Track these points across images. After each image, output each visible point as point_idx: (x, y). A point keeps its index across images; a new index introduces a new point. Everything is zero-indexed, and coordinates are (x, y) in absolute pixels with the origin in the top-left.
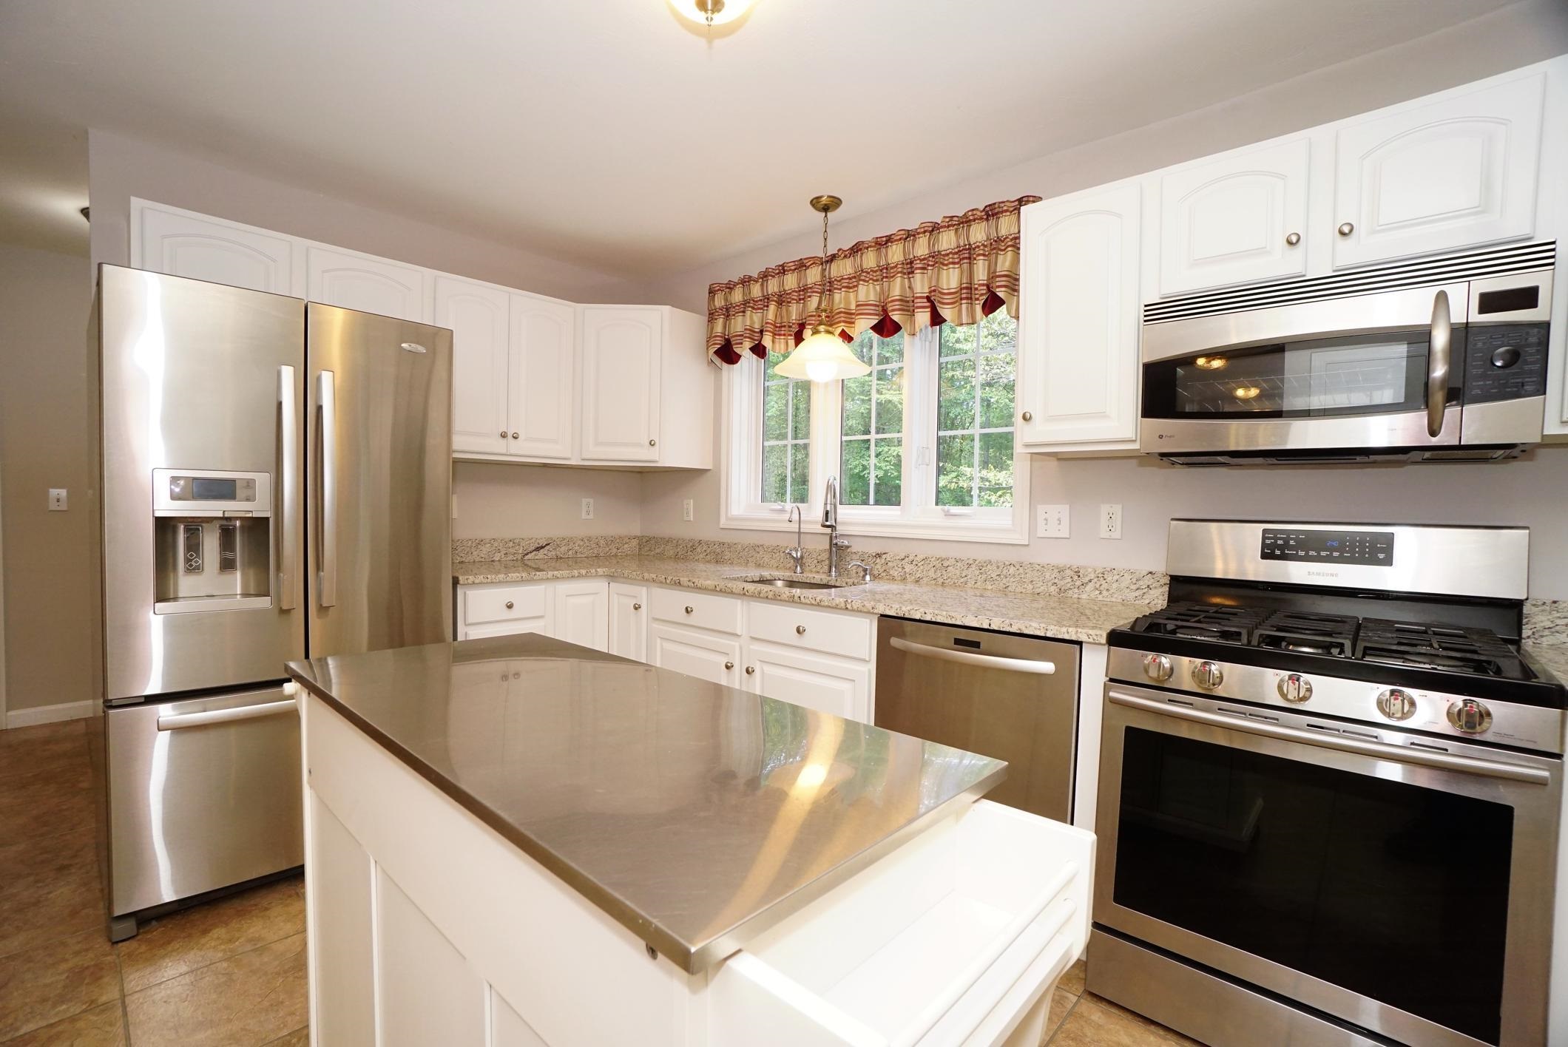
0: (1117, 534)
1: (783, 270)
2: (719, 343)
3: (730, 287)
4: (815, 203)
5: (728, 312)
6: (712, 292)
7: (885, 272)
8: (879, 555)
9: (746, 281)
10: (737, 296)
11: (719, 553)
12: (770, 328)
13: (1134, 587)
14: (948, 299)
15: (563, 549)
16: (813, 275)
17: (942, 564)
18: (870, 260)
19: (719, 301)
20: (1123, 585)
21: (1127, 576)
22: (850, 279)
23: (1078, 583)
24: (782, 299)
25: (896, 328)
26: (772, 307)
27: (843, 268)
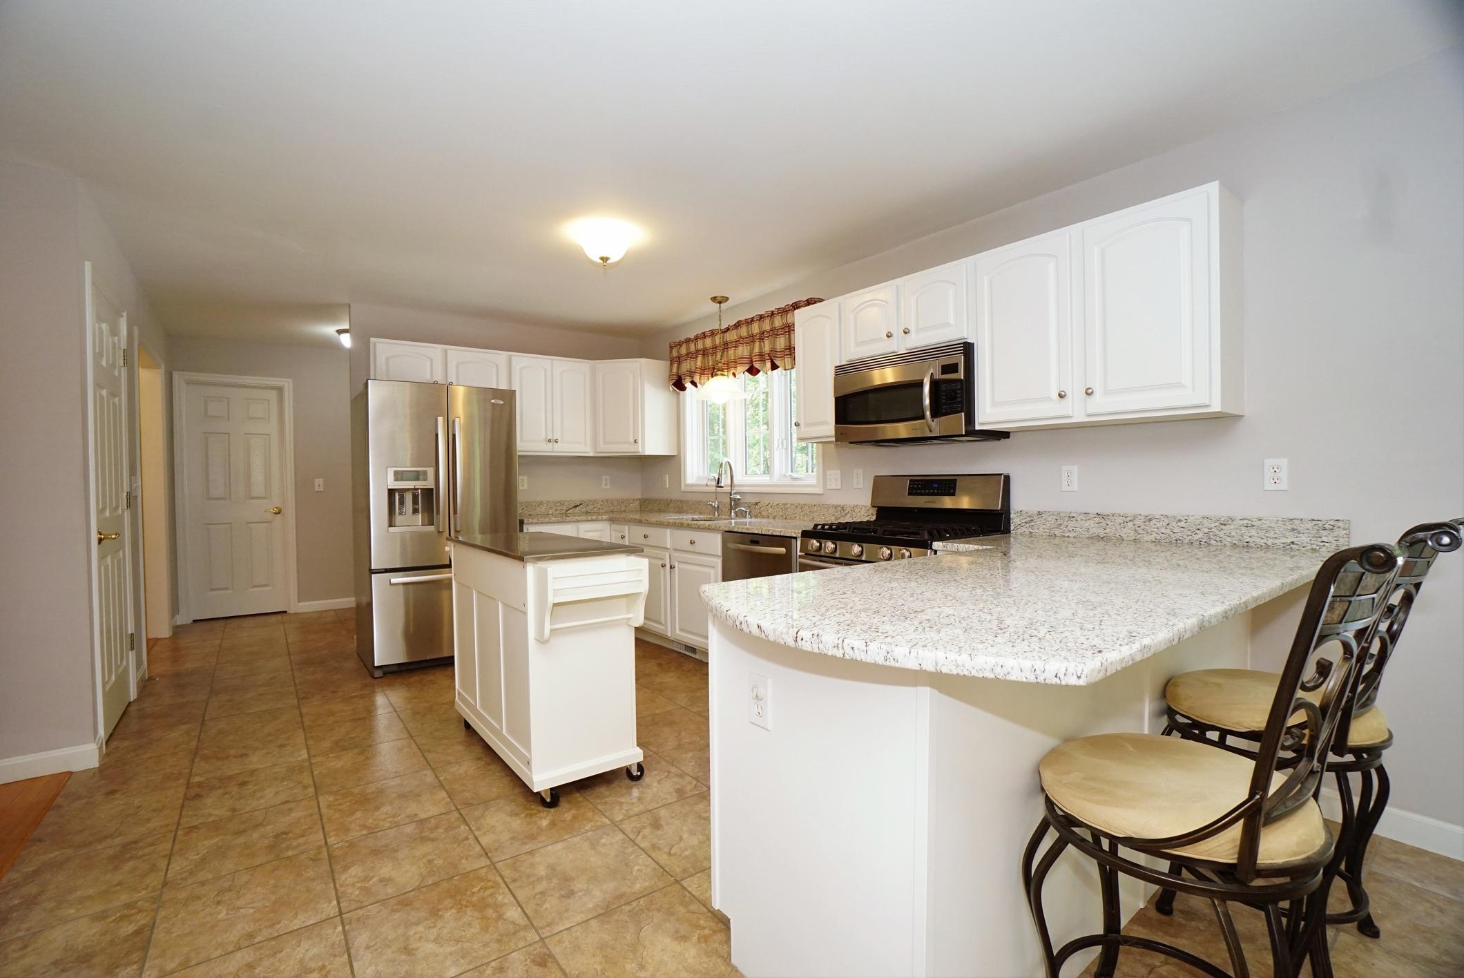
0: (861, 486)
1: (704, 335)
2: (675, 378)
3: (680, 344)
4: (714, 299)
5: (680, 360)
6: (671, 348)
7: (751, 339)
8: (757, 504)
9: (688, 341)
10: (683, 351)
11: (681, 506)
12: (698, 370)
13: (866, 515)
14: (779, 354)
15: (591, 507)
16: (718, 339)
17: (785, 507)
18: (743, 331)
19: (675, 354)
20: (862, 514)
21: (863, 509)
22: (736, 342)
23: (843, 514)
24: (705, 353)
25: (758, 371)
26: (700, 358)
27: (733, 336)
